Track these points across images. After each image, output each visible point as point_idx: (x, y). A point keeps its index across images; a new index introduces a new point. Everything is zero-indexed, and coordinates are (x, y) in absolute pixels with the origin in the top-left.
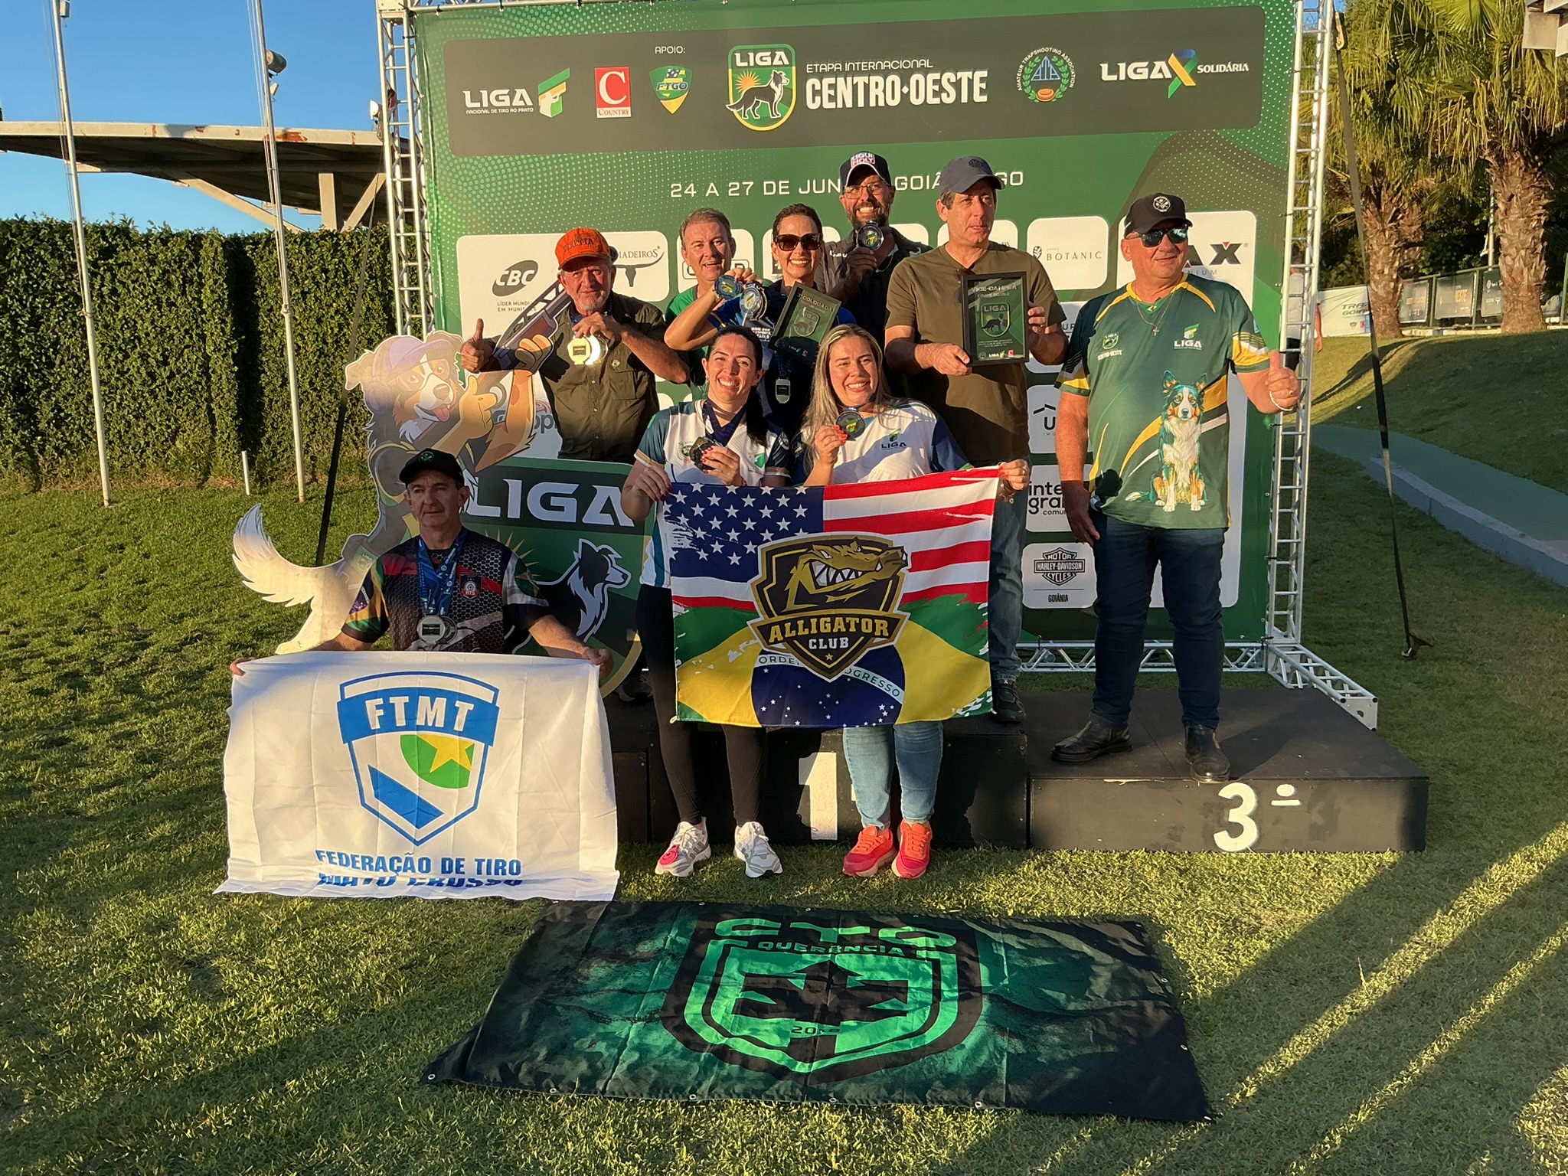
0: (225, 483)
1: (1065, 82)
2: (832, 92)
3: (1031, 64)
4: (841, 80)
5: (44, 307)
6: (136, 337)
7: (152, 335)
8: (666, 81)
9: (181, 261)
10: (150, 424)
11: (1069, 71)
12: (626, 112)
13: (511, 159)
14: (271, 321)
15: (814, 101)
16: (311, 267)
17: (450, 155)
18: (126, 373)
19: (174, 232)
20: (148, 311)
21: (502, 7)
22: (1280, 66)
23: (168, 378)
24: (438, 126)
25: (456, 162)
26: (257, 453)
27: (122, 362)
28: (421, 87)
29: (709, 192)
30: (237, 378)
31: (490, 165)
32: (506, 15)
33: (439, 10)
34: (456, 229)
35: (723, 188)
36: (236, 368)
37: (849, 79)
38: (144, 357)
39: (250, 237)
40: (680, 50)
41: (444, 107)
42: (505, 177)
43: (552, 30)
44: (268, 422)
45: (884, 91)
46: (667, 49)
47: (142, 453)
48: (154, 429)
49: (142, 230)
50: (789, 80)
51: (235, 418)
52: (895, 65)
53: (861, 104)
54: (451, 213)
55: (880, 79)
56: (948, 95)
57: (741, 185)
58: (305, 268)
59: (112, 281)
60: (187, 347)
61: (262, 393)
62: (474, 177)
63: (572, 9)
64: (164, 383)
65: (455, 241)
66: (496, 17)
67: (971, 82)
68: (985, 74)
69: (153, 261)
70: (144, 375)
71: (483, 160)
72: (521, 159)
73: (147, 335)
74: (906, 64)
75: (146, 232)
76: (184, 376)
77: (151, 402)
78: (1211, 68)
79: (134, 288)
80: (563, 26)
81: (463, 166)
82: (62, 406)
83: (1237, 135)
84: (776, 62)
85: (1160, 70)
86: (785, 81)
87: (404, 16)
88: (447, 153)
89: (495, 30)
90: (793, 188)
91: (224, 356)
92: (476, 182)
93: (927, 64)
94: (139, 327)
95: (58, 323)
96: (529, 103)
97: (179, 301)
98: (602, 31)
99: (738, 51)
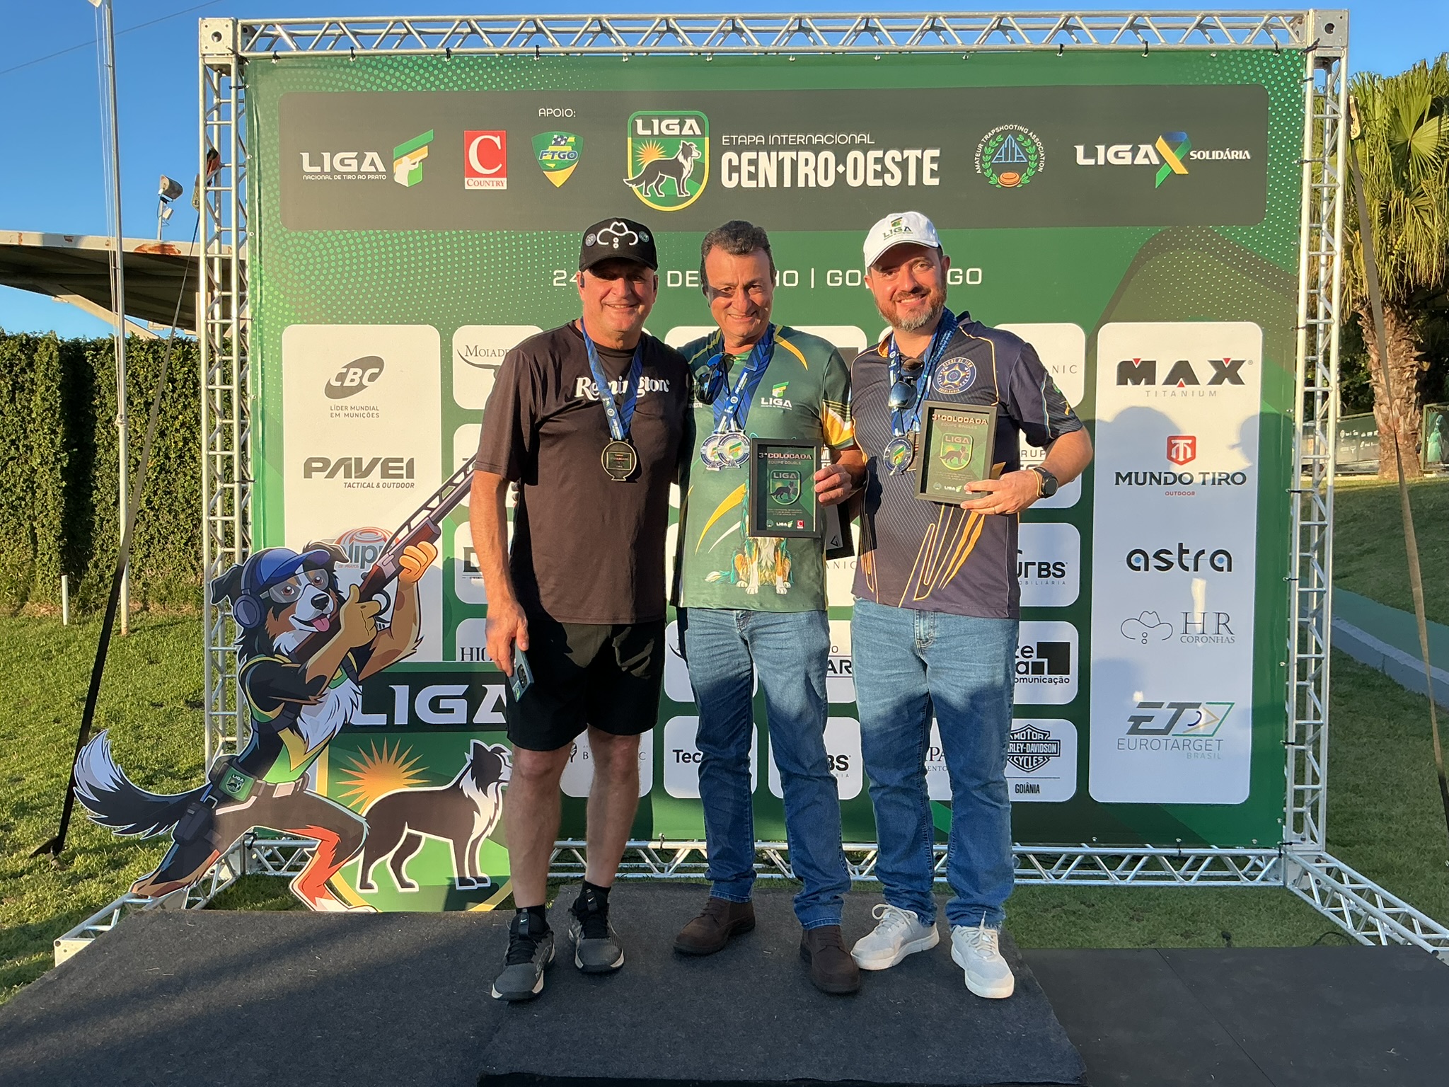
0: (42, 610)
1: (1033, 165)
2: (752, 169)
3: (992, 143)
4: (763, 155)
8: (551, 148)
9: (12, 366)
11: (1037, 152)
12: (502, 184)
13: (356, 234)
14: (109, 433)
15: (730, 179)
17: (280, 228)
19: (8, 334)
21: (353, 56)
22: (1289, 154)
24: (268, 193)
25: (287, 236)
26: (82, 577)
28: (250, 145)
30: (64, 494)
31: (330, 241)
32: (358, 65)
33: (276, 57)
34: (283, 316)
36: (64, 484)
37: (773, 154)
39: (93, 343)
40: (569, 113)
41: (277, 171)
42: (347, 255)
43: (414, 84)
44: (98, 543)
45: (816, 169)
46: (553, 112)
50: (701, 152)
51: (59, 538)
52: (829, 139)
53: (787, 183)
54: (277, 297)
55: (810, 155)
56: (893, 177)
60: (12, 459)
61: (93, 513)
62: (309, 255)
65: (282, 330)
66: (345, 67)
67: (919, 162)
68: (936, 153)
71: (321, 235)
72: (368, 235)
74: (843, 139)
76: (6, 490)
78: (1206, 155)
80: (428, 80)
81: (296, 241)
83: (1238, 234)
84: (686, 131)
85: (1146, 154)
86: (695, 154)
87: (232, 63)
88: (276, 225)
89: (344, 82)
91: (50, 470)
92: (311, 261)
93: (867, 139)
96: (382, 169)
97: (7, 408)
98: (475, 88)
99: (639, 117)
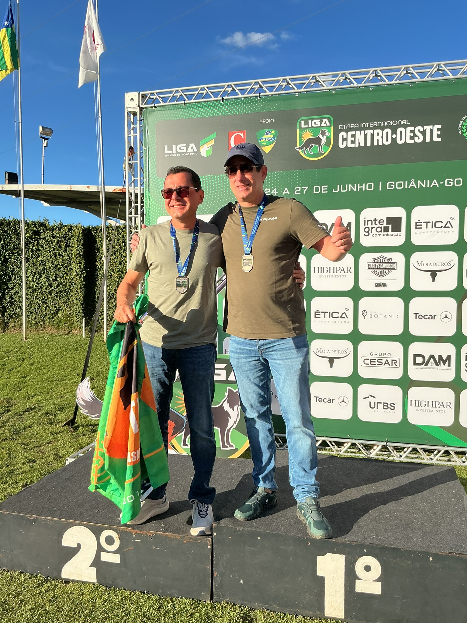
0: (76, 332)
2: (353, 139)
4: (358, 133)
5: (9, 255)
6: (45, 269)
7: (52, 268)
8: (265, 137)
9: (66, 237)
10: (48, 306)
14: (101, 263)
15: (343, 144)
16: (118, 240)
17: (155, 177)
18: (40, 284)
19: (64, 225)
20: (51, 258)
21: (185, 104)
23: (56, 286)
24: (151, 163)
25: (159, 180)
26: (91, 320)
27: (39, 279)
28: (145, 145)
29: (284, 192)
30: (84, 287)
32: (186, 108)
33: (155, 107)
34: (158, 213)
35: (292, 190)
36: (84, 283)
37: (363, 132)
38: (48, 277)
39: (95, 228)
40: (272, 121)
41: (155, 154)
43: (209, 114)
44: (97, 306)
45: (382, 137)
46: (266, 121)
47: (44, 318)
48: (49, 307)
49: (51, 224)
50: (330, 133)
51: (82, 304)
52: (389, 123)
53: (369, 144)
54: (155, 205)
55: (380, 131)
56: (419, 138)
57: (301, 188)
58: (116, 241)
59: (37, 245)
60: (65, 273)
61: (95, 294)
63: (219, 103)
64: (55, 288)
65: (157, 219)
66: (182, 109)
67: (432, 131)
68: (440, 126)
69: (54, 237)
70: (47, 285)
73: (50, 268)
74: (395, 123)
75: (53, 225)
76: (63, 286)
77: (49, 296)
79: (46, 248)
80: (214, 111)
82: (13, 296)
84: (323, 124)
86: (327, 134)
87: (138, 110)
88: (155, 176)
89: (181, 115)
90: (330, 189)
93: (406, 122)
94: (46, 264)
95: (15, 261)
96: (196, 150)
97: (64, 254)
98: (233, 113)
99: (302, 120)
